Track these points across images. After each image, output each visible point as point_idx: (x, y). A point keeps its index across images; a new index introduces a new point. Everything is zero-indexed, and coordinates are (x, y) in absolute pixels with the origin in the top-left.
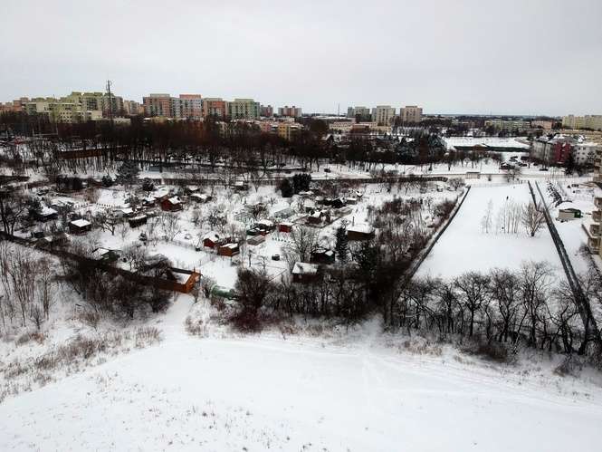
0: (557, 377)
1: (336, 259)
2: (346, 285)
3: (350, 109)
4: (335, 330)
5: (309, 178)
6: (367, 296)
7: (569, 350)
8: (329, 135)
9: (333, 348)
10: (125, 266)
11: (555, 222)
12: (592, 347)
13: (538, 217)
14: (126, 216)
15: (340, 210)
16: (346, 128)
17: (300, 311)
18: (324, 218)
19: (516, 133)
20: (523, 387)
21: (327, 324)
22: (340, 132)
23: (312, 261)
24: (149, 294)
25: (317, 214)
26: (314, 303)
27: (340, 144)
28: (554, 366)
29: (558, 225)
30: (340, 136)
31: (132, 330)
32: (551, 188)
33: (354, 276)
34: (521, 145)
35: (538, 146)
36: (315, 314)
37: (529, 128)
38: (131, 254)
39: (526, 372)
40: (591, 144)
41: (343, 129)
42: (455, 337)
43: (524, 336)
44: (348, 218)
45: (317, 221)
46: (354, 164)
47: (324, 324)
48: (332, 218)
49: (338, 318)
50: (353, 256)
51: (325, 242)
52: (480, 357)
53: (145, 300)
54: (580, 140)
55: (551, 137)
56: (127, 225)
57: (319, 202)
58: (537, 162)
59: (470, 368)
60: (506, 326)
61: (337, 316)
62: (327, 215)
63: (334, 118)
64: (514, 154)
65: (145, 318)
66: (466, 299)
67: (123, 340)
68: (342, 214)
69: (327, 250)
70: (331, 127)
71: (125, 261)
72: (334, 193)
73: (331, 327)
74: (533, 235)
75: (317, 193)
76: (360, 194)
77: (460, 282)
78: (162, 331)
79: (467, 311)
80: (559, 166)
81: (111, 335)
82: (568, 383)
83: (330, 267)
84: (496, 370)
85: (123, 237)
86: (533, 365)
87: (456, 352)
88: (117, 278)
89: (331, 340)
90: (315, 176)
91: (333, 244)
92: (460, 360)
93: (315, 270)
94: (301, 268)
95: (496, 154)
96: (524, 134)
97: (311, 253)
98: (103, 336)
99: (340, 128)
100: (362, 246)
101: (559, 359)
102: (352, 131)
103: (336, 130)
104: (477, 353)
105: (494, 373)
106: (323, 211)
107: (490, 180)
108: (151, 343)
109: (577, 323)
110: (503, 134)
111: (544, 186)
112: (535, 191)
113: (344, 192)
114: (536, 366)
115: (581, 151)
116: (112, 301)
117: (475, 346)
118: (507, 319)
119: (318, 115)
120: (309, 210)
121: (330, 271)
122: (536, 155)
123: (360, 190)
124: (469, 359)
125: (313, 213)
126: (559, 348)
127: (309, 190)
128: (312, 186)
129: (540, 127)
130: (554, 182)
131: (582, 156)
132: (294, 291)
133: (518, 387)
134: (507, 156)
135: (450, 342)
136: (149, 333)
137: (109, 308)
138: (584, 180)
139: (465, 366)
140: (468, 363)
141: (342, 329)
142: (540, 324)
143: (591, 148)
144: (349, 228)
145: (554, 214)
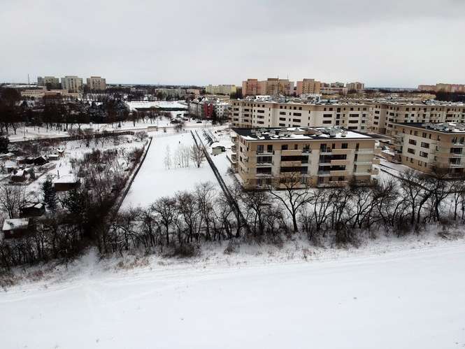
0: (226, 256)
1: (47, 210)
2: (60, 230)
3: (40, 79)
4: (55, 271)
5: (7, 141)
6: (80, 235)
7: (231, 236)
8: (22, 102)
9: (57, 286)
11: (210, 156)
12: (243, 231)
13: (200, 154)
15: (44, 166)
16: (37, 95)
17: (17, 263)
18: (28, 176)
19: (178, 98)
20: (207, 269)
21: (47, 267)
22: (33, 98)
23: (21, 217)
25: (20, 173)
26: (30, 253)
27: (34, 108)
28: (223, 250)
29: (212, 157)
30: (33, 102)
32: (205, 134)
33: (65, 220)
34: (182, 106)
35: (193, 106)
36: (32, 262)
37: (186, 94)
39: (207, 259)
40: (224, 104)
41: (35, 96)
42: (157, 248)
43: (203, 234)
44: (53, 172)
45: (22, 179)
46: (51, 125)
47: (43, 269)
48: (36, 174)
49: (57, 260)
50: (64, 203)
51: (32, 196)
52: (176, 257)
54: (218, 101)
55: (200, 100)
57: (21, 162)
58: (194, 117)
59: (170, 267)
60: (191, 230)
61: (56, 258)
62: (31, 172)
63: (25, 86)
64: (179, 112)
66: (161, 218)
68: (46, 170)
69: (36, 204)
70: (23, 94)
72: (35, 151)
73: (51, 270)
74: (199, 166)
75: (17, 154)
76: (61, 151)
77: (156, 207)
79: (163, 227)
80: (208, 119)
82: (233, 258)
83: (43, 217)
84: (188, 263)
86: (211, 252)
87: (159, 259)
89: (53, 280)
90: (12, 139)
91: (41, 197)
92: (162, 264)
93: (27, 223)
94: (11, 224)
95: (166, 113)
96: (183, 98)
97: (20, 209)
99: (33, 95)
100: (71, 194)
101: (225, 244)
102: (45, 97)
103: (29, 98)
104: (174, 255)
105: (188, 265)
106: (26, 169)
107: (165, 131)
109: (232, 218)
110: (169, 99)
111: (201, 134)
112: (196, 137)
113: (46, 150)
114: (213, 252)
115: (219, 109)
117: (172, 250)
118: (190, 226)
119: (9, 84)
120: (10, 170)
121: (42, 222)
122: (193, 112)
123: (61, 147)
124: (169, 261)
125: (15, 172)
126: (224, 236)
127: (8, 152)
128: (11, 148)
129: (192, 93)
130: (206, 130)
131: (220, 112)
132: (7, 246)
133: (204, 270)
134: (174, 114)
135: (154, 253)
138: (223, 127)
139: (167, 267)
140: (169, 264)
141: (61, 268)
142: (212, 224)
143: (226, 106)
144: (55, 181)
145: (210, 151)
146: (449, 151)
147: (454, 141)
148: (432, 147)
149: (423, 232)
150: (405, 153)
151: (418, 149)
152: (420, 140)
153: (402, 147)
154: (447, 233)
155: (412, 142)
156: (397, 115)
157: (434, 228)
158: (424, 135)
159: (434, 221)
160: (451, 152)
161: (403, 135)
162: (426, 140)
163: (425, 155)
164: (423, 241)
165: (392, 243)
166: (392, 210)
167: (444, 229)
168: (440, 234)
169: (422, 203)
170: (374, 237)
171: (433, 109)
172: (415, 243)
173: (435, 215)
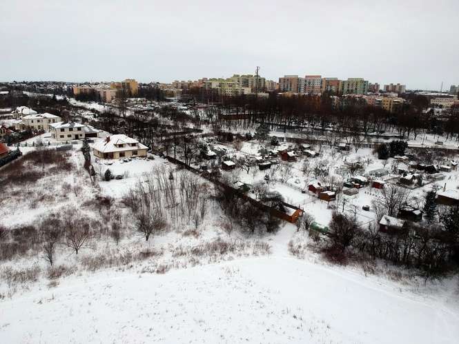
1: (423, 219)
2: (430, 243)
3: (453, 87)
4: (413, 280)
5: (406, 145)
6: (449, 256)
8: (429, 109)
9: (410, 294)
10: (253, 196)
14: (257, 161)
15: (433, 175)
16: (447, 103)
17: (382, 256)
18: (416, 181)
21: (407, 273)
22: (441, 107)
23: (399, 217)
24: (266, 219)
25: (409, 177)
26: (396, 253)
27: (440, 117)
30: (440, 110)
31: (252, 241)
33: (438, 236)
36: (395, 261)
38: (258, 188)
41: (444, 104)
44: (440, 183)
45: (409, 182)
46: (452, 136)
47: (403, 272)
48: (423, 181)
49: (418, 270)
50: (441, 218)
51: (414, 202)
53: (262, 222)
56: (258, 168)
57: (412, 167)
61: (418, 268)
62: (420, 178)
63: (436, 94)
65: (261, 235)
67: (245, 247)
68: (434, 179)
69: (415, 209)
70: (432, 102)
71: (253, 192)
72: (429, 159)
73: (410, 277)
75: (411, 158)
76: (454, 163)
78: (271, 246)
81: (239, 242)
83: (416, 224)
85: (254, 175)
88: (246, 204)
89: (409, 287)
90: (411, 143)
91: (422, 205)
93: (401, 225)
94: (388, 220)
97: (400, 210)
98: (233, 241)
99: (437, 103)
100: (451, 211)
102: (453, 107)
103: (437, 105)
106: (416, 175)
108: (263, 254)
113: (439, 160)
116: (242, 218)
119: (422, 91)
120: (401, 172)
121: (416, 228)
123: (455, 160)
125: (405, 175)
127: (404, 155)
128: (408, 152)
132: (379, 239)
136: (263, 246)
137: (239, 223)
141: (421, 280)
144: (440, 192)
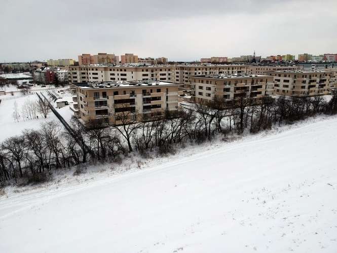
0: (76, 176)
13: (45, 106)
19: (23, 71)
20: (59, 189)
28: (72, 173)
32: (49, 94)
34: (28, 77)
35: (37, 74)
39: (59, 181)
40: (64, 71)
42: (12, 181)
43: (53, 165)
52: (30, 185)
55: (43, 69)
58: (39, 83)
59: (25, 193)
60: (42, 162)
64: (24, 81)
74: (46, 117)
79: (15, 163)
84: (42, 187)
86: (62, 176)
87: (14, 188)
92: (18, 191)
95: (14, 82)
96: (27, 70)
101: (74, 169)
104: (28, 184)
105: (41, 189)
107: (13, 95)
110: (15, 71)
111: (45, 94)
114: (64, 176)
115: (60, 75)
117: (26, 181)
118: (41, 158)
124: (24, 188)
126: (73, 164)
129: (35, 66)
130: (51, 91)
131: (61, 77)
133: (56, 190)
134: (20, 82)
135: (9, 185)
139: (23, 193)
140: (24, 191)
142: (60, 155)
145: (54, 105)
146: (222, 91)
147: (225, 84)
148: (213, 89)
149: (213, 140)
150: (198, 96)
151: (204, 91)
152: (205, 85)
153: (195, 92)
154: (227, 139)
155: (201, 88)
156: (190, 73)
157: (220, 136)
158: (207, 82)
159: (219, 132)
160: (224, 91)
161: (195, 84)
162: (209, 85)
163: (209, 95)
164: (214, 145)
165: (195, 149)
166: (193, 128)
167: (225, 136)
168: (223, 140)
169: (210, 122)
170: (184, 147)
171: (210, 69)
172: (209, 147)
173: (219, 129)
